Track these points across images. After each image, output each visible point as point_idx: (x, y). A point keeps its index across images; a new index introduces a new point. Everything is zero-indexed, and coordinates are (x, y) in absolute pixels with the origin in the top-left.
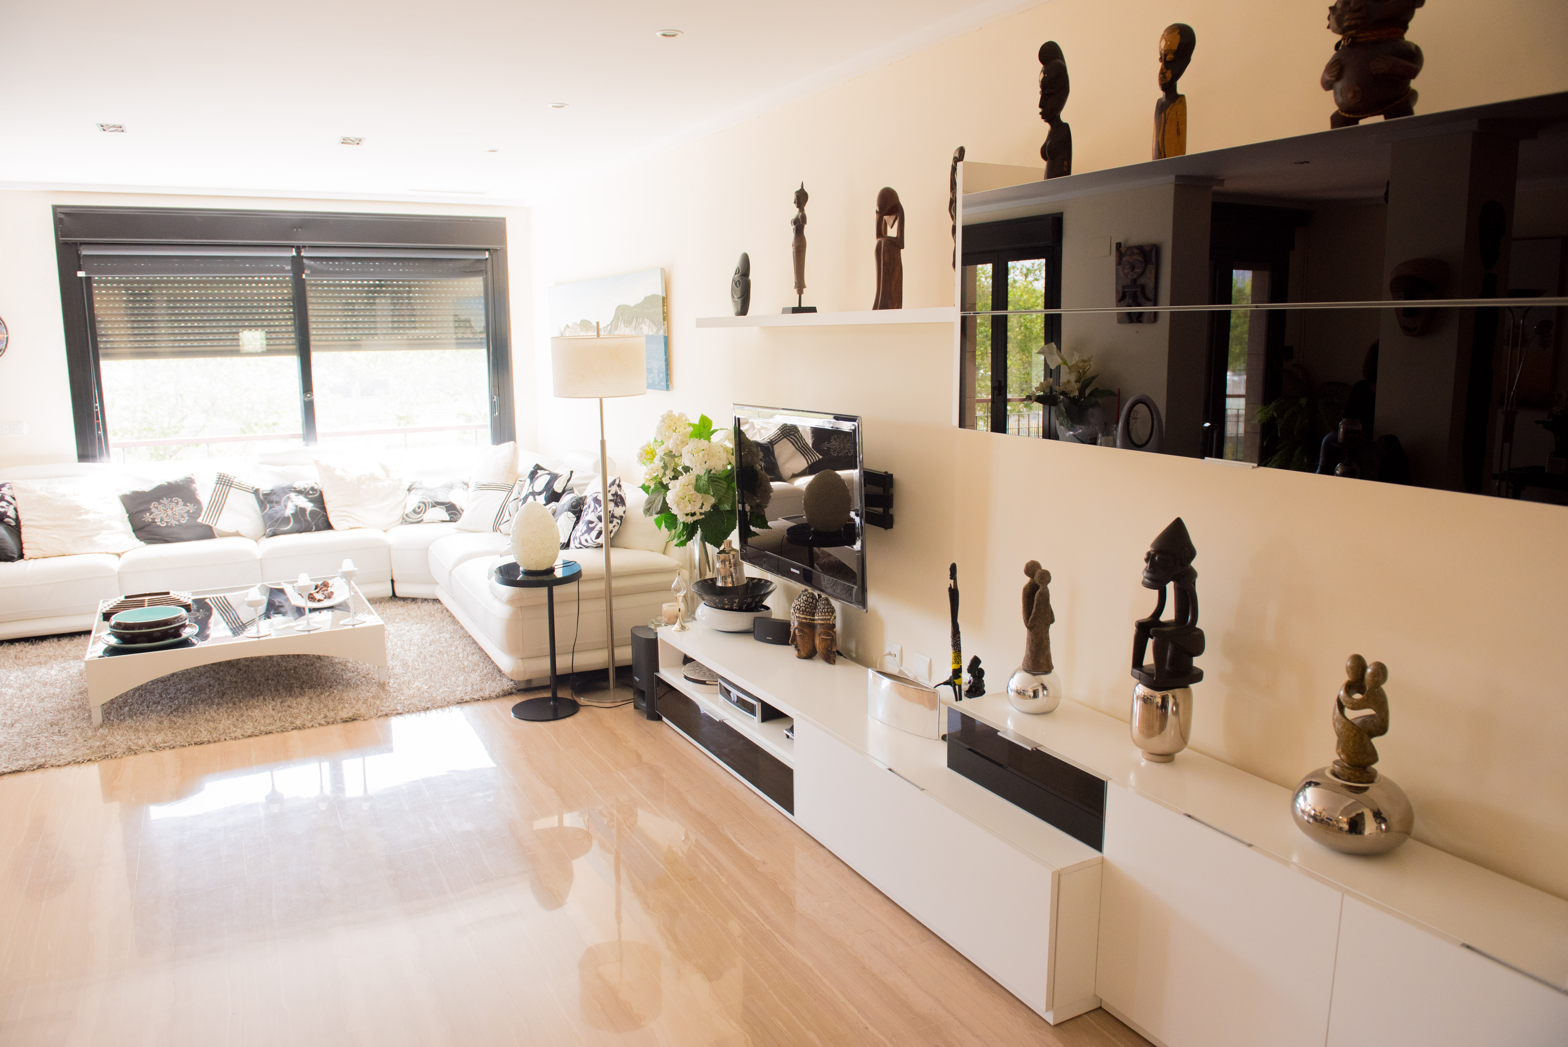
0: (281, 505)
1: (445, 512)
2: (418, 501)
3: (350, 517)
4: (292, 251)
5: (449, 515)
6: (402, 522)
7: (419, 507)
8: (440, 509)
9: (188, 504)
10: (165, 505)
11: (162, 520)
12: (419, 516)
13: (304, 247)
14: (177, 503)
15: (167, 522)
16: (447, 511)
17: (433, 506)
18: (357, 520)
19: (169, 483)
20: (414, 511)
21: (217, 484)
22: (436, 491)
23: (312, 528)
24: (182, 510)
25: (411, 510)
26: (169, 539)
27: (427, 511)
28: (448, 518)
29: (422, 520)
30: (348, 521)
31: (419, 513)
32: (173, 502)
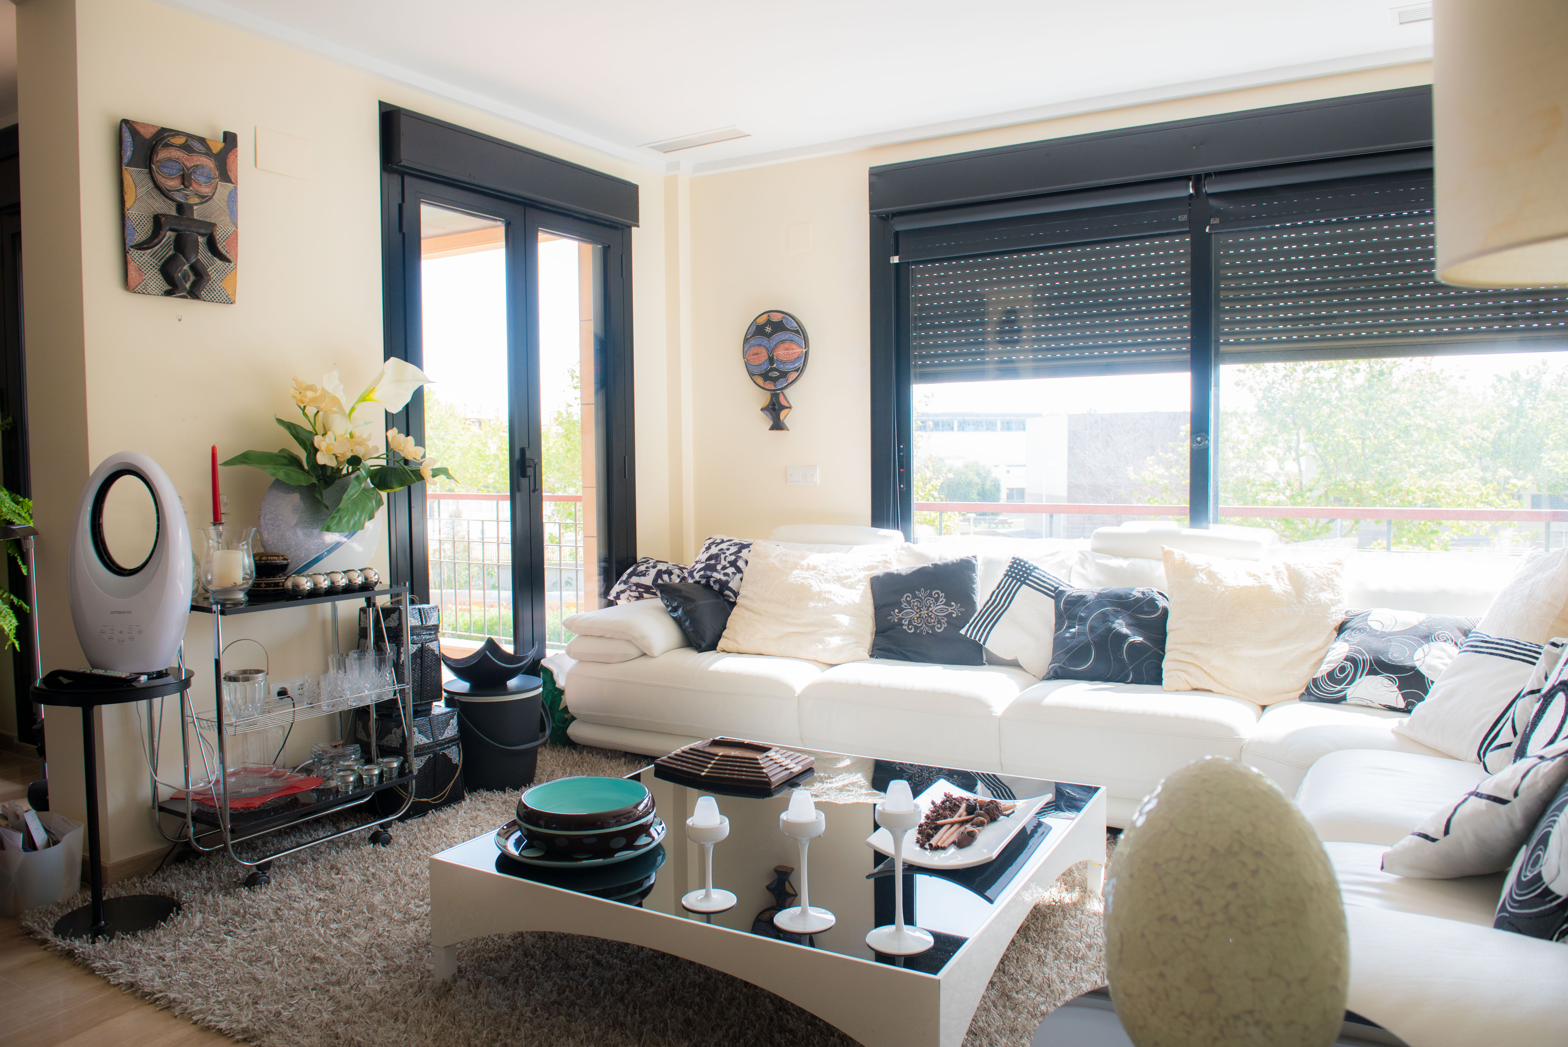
0: (1085, 625)
1: (1395, 688)
2: (1344, 655)
3: (1197, 666)
4: (1187, 187)
5: (1405, 696)
6: (1303, 694)
7: (1342, 669)
8: (1386, 682)
9: (953, 603)
10: (920, 600)
11: (910, 623)
12: (1339, 688)
13: (1208, 175)
14: (937, 600)
15: (916, 628)
16: (1400, 688)
17: (1372, 672)
18: (1209, 675)
19: (935, 565)
20: (1330, 675)
21: (1005, 575)
22: (1389, 641)
23: (1127, 676)
24: (941, 610)
25: (1325, 673)
26: (910, 654)
27: (1357, 681)
28: (1401, 704)
29: (1344, 698)
30: (1189, 674)
31: (1339, 682)
32: (932, 597)
